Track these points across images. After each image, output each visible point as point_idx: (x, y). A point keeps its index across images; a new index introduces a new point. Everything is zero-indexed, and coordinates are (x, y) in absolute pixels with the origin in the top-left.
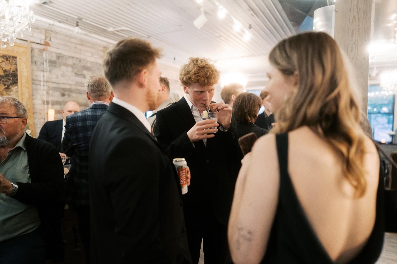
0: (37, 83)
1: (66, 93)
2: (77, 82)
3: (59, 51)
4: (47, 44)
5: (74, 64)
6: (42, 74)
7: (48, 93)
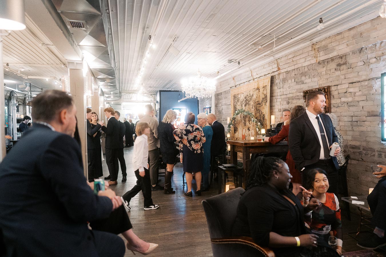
0: (277, 97)
1: (290, 101)
2: (297, 90)
3: (286, 70)
4: (279, 69)
5: (295, 75)
6: (279, 90)
7: (280, 104)
